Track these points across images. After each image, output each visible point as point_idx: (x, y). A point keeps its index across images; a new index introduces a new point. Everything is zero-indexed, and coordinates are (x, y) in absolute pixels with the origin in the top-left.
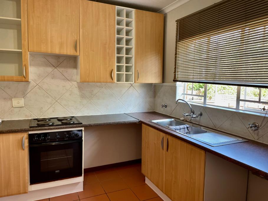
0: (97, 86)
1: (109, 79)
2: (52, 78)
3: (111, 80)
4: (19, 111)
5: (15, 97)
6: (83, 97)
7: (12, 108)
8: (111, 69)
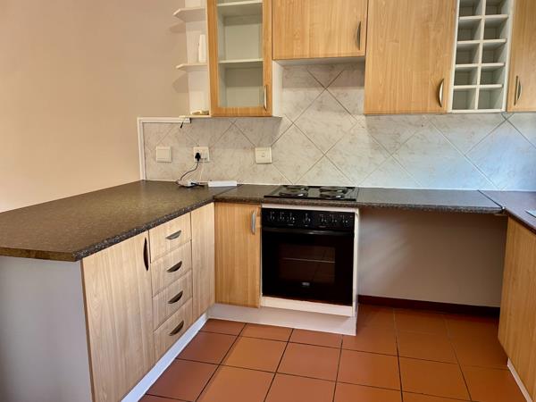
0: (410, 124)
1: (432, 105)
2: (319, 110)
3: (438, 107)
4: (265, 170)
5: (259, 146)
6: (377, 146)
7: (255, 165)
8: (438, 80)
